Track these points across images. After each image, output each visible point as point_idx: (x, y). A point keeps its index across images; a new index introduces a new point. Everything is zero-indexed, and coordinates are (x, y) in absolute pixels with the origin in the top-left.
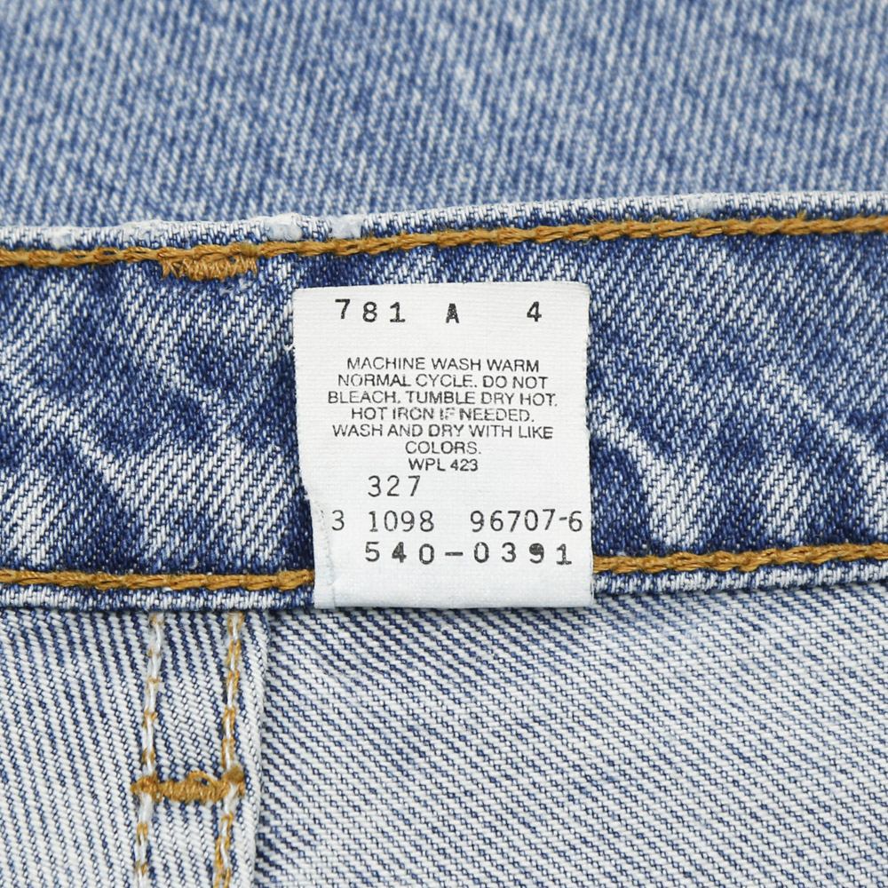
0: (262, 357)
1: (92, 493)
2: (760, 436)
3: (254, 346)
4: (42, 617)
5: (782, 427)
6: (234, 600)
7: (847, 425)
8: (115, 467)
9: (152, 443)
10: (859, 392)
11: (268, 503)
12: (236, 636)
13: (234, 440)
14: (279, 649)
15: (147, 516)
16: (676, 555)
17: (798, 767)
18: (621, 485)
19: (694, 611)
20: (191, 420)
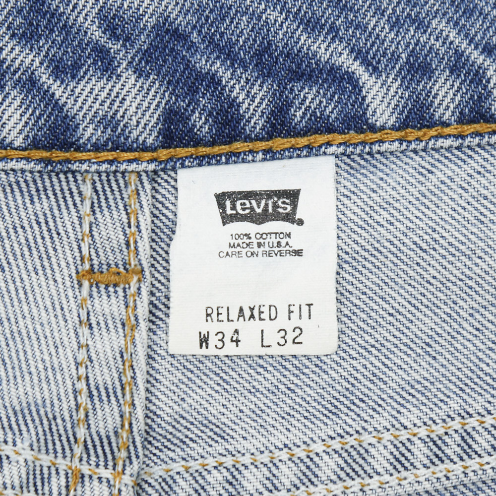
0: (147, 22)
1: (48, 104)
2: (431, 60)
3: (142, 15)
4: (21, 175)
5: (443, 55)
6: (133, 167)
7: (482, 53)
8: (62, 89)
9: (82, 74)
10: (489, 32)
11: (151, 110)
12: (133, 187)
13: (130, 73)
14: (157, 191)
15: (81, 118)
16: (383, 132)
17: (454, 255)
18: (351, 92)
19: (394, 163)
20: (104, 59)
